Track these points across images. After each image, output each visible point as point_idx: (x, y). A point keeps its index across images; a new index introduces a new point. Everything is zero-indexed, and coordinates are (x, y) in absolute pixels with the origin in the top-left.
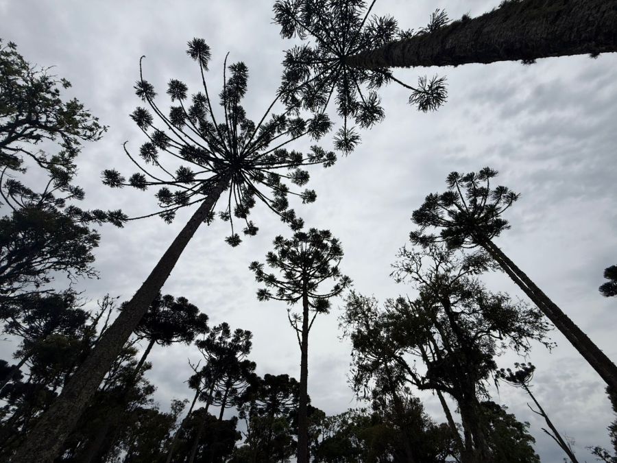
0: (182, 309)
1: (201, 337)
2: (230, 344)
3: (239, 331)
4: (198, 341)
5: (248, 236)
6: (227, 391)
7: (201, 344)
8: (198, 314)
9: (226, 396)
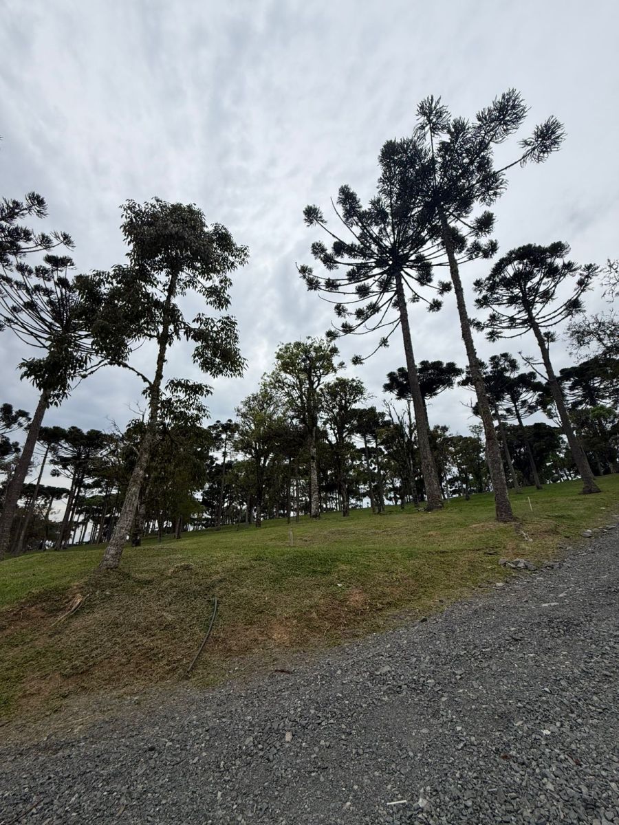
0: (428, 370)
1: (459, 379)
2: (491, 372)
3: (493, 359)
4: (459, 383)
5: (445, 294)
6: (516, 406)
7: (464, 383)
8: (445, 366)
9: (517, 411)
